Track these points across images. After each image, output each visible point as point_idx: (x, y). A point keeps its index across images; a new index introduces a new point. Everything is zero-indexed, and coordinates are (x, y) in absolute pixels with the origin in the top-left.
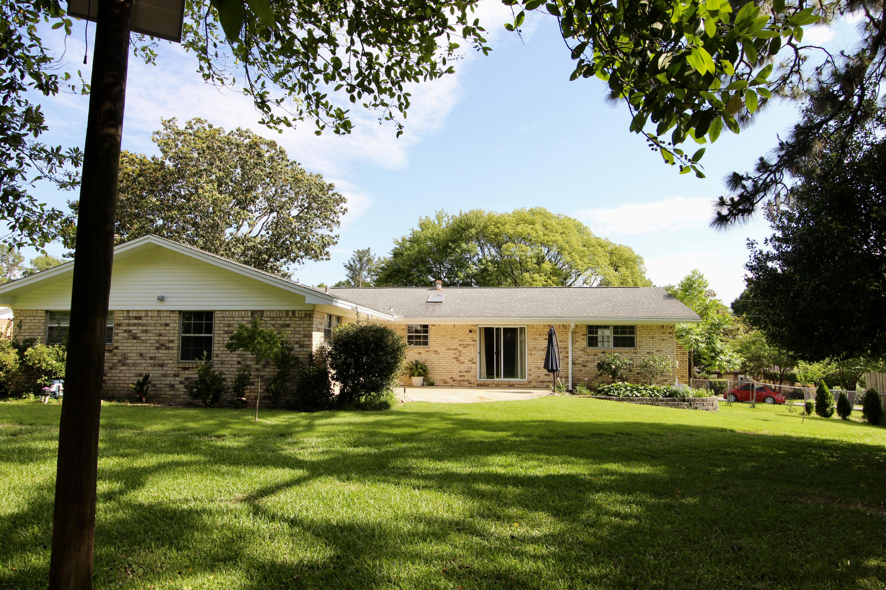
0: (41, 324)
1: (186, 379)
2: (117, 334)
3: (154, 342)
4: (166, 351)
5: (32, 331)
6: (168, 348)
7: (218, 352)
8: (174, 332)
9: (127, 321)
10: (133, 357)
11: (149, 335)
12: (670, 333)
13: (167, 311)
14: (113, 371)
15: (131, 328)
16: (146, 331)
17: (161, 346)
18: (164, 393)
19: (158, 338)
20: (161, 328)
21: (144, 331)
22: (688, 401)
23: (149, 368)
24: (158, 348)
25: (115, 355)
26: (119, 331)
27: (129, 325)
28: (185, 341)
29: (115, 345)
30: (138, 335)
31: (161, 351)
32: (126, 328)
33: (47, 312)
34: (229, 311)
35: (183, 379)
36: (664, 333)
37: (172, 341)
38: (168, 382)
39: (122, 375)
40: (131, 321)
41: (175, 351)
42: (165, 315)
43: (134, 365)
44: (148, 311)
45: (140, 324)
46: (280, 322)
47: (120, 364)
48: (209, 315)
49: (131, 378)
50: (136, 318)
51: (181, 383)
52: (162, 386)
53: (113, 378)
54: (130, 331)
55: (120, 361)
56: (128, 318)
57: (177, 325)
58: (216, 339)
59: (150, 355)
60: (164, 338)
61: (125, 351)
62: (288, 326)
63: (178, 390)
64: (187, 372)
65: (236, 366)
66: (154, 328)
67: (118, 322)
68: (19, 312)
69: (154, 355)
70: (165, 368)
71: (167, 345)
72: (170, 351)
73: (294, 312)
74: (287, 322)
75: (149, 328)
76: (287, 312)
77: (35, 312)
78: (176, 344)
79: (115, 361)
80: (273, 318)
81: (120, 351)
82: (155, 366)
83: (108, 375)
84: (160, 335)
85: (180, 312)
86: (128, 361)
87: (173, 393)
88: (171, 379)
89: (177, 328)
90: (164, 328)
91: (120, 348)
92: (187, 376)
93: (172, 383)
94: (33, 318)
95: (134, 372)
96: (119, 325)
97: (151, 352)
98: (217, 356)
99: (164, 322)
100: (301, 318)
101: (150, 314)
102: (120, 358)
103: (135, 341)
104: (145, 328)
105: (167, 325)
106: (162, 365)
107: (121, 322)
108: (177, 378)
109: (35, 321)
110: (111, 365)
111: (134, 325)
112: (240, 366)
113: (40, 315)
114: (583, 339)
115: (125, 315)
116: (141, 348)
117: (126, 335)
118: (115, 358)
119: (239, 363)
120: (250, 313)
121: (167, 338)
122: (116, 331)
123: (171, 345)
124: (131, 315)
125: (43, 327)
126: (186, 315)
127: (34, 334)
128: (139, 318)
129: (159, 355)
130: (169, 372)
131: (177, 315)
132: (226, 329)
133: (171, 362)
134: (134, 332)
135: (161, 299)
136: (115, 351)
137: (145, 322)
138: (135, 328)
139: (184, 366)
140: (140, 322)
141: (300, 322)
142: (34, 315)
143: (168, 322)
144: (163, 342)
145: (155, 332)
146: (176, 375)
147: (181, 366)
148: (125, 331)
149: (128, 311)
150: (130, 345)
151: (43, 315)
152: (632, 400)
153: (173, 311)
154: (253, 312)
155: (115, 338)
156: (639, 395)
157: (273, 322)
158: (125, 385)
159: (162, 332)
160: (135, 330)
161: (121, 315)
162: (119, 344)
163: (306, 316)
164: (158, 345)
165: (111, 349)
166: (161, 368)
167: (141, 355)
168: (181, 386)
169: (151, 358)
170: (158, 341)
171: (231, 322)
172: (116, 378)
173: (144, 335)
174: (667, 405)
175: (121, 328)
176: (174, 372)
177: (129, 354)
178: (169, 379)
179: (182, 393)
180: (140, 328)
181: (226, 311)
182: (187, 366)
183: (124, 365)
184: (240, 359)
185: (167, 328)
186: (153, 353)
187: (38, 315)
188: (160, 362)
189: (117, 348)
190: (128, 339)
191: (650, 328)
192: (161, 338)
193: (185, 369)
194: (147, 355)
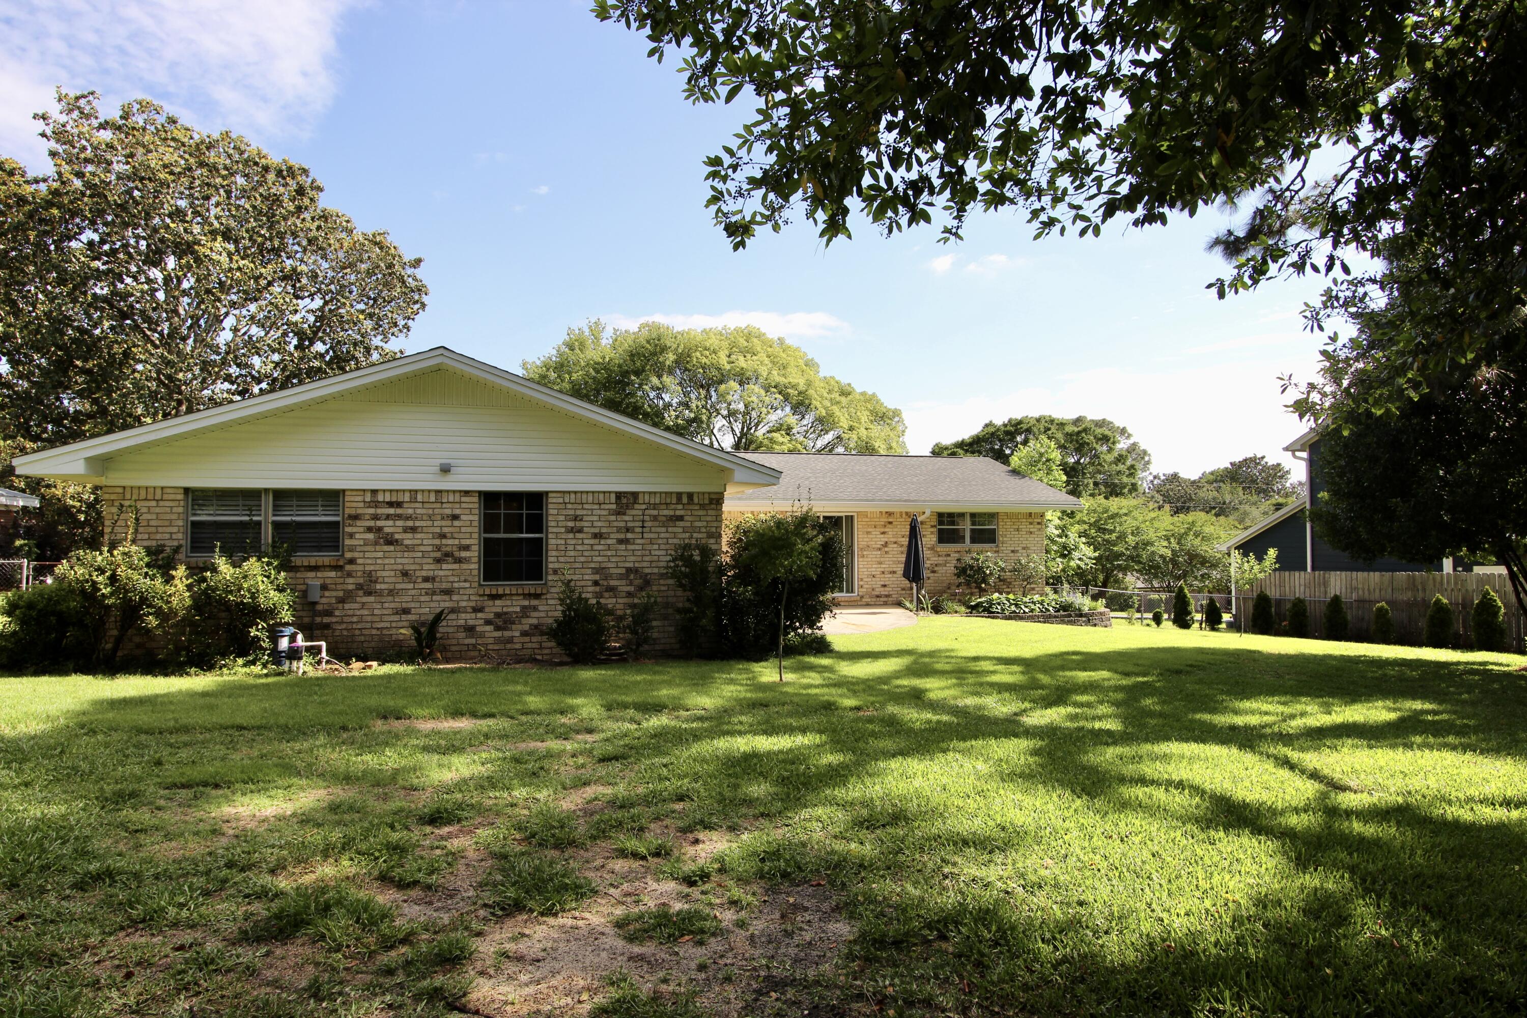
0: (174, 517)
1: (498, 615)
2: (351, 536)
3: (430, 548)
4: (456, 566)
5: (153, 530)
6: (459, 561)
7: (556, 566)
8: (469, 530)
9: (372, 511)
10: (388, 578)
11: (419, 536)
12: (1039, 523)
13: (454, 492)
14: (347, 606)
15: (379, 523)
16: (413, 530)
17: (445, 557)
18: (454, 642)
19: (437, 542)
20: (444, 523)
21: (406, 530)
22: (1086, 615)
23: (422, 599)
24: (438, 561)
25: (349, 575)
26: (354, 530)
27: (376, 517)
28: (489, 547)
29: (348, 555)
30: (397, 536)
31: (444, 566)
32: (371, 523)
33: (187, 490)
34: (575, 492)
35: (491, 616)
36: (1031, 523)
37: (467, 548)
38: (462, 622)
39: (366, 612)
40: (379, 511)
41: (474, 565)
42: (451, 499)
43: (391, 592)
44: (416, 491)
45: (399, 517)
46: (666, 512)
47: (361, 593)
48: (536, 500)
49: (386, 618)
50: (391, 504)
51: (488, 622)
52: (451, 630)
53: (346, 619)
54: (380, 529)
55: (360, 587)
56: (376, 504)
57: (476, 518)
58: (551, 542)
59: (424, 573)
60: (450, 542)
61: (368, 568)
62: (681, 518)
63: (482, 635)
64: (498, 602)
65: (591, 589)
66: (430, 523)
67: (353, 512)
68: (121, 490)
69: (431, 574)
70: (455, 598)
71: (457, 554)
72: (464, 566)
73: (690, 495)
74: (678, 513)
75: (418, 524)
76: (679, 495)
77: (159, 492)
78: (474, 553)
79: (351, 587)
80: (655, 506)
81: (360, 568)
82: (434, 593)
83: (337, 613)
84: (443, 536)
85: (480, 492)
86: (378, 587)
87: (473, 641)
88: (468, 616)
89: (476, 524)
90: (449, 523)
91: (359, 561)
92: (499, 610)
93: (471, 622)
94: (154, 503)
95: (393, 605)
96: (356, 517)
97: (426, 567)
98: (555, 572)
99: (448, 512)
100: (702, 506)
101: (420, 497)
102: (361, 581)
103: (392, 548)
104: (410, 523)
105: (455, 517)
106: (448, 592)
107: (360, 511)
108: (479, 615)
109: (158, 510)
110: (341, 594)
111: (388, 517)
112: (597, 589)
113: (172, 497)
114: (932, 533)
115: (368, 499)
116: (405, 561)
117: (370, 536)
118: (351, 580)
119: (596, 583)
120: (613, 497)
121: (456, 542)
122: (348, 529)
123: (464, 554)
124: (380, 498)
125: (180, 523)
126: (490, 499)
127: (158, 536)
128: (399, 505)
129: (441, 573)
130: (464, 604)
131: (476, 499)
132: (571, 524)
133: (467, 585)
134: (387, 530)
135: (445, 470)
136: (348, 567)
137: (410, 511)
138: (390, 523)
139: (494, 592)
140: (399, 511)
141: (701, 513)
142: (158, 497)
143: (457, 512)
144: (449, 549)
145: (432, 530)
146: (476, 610)
147: (487, 592)
148: (369, 529)
149: (374, 492)
150: (380, 554)
151: (181, 497)
152: (1021, 618)
153: (467, 493)
154: (619, 495)
155: (348, 542)
156: (1027, 610)
157: (655, 512)
158: (374, 632)
159: (445, 530)
160: (388, 526)
161: (360, 499)
162: (356, 555)
163: (711, 500)
164: (438, 555)
165: (341, 563)
166: (447, 598)
167: (405, 574)
168: (489, 628)
169: (426, 579)
170: (438, 548)
171: (579, 512)
172: (355, 619)
173: (410, 535)
174: (1063, 622)
175: (359, 523)
176: (473, 604)
177: (379, 574)
178: (463, 616)
179: (491, 641)
180: (399, 523)
181: (569, 492)
182: (500, 591)
183: (369, 594)
184: (597, 577)
185: (456, 523)
186: (429, 569)
187: (165, 497)
188: (444, 586)
189: (352, 561)
190: (376, 543)
191: (1014, 517)
192: (444, 541)
193: (494, 597)
194: (418, 573)
